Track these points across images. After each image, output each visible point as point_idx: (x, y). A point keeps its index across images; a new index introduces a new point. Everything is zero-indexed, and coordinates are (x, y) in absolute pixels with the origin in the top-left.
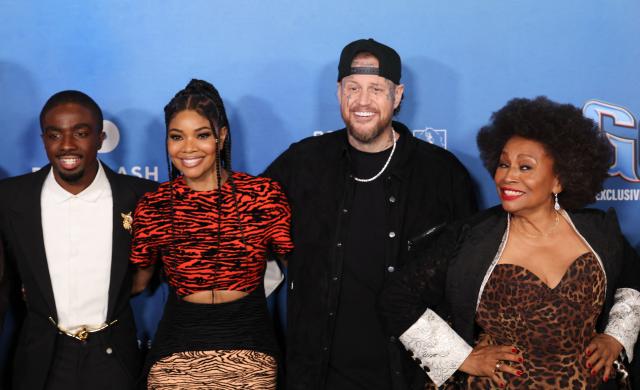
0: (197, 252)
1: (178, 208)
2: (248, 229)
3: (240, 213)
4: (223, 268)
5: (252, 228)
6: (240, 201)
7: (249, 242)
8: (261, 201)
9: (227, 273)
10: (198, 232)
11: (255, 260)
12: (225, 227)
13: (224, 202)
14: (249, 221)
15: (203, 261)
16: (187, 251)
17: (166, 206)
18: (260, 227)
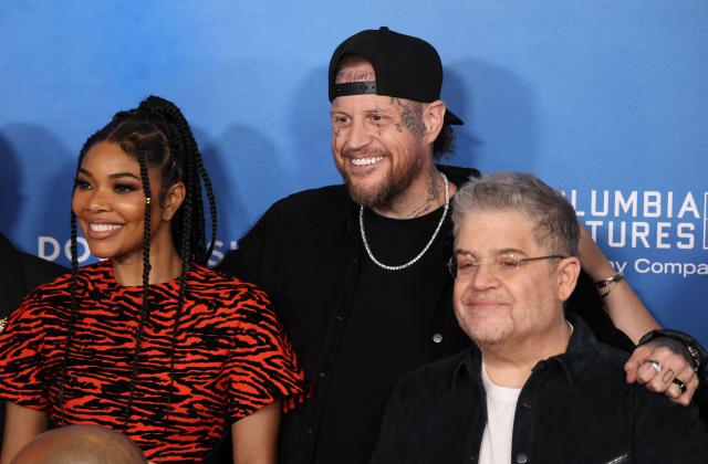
0: (97, 383)
1: (88, 312)
2: (189, 357)
3: (182, 330)
4: (135, 417)
5: (198, 357)
6: (188, 312)
7: (186, 379)
8: (223, 315)
9: (140, 427)
10: (108, 352)
11: (192, 413)
12: (150, 349)
13: (162, 308)
14: (194, 345)
15: (103, 401)
16: (81, 380)
17: (69, 306)
18: (213, 359)
